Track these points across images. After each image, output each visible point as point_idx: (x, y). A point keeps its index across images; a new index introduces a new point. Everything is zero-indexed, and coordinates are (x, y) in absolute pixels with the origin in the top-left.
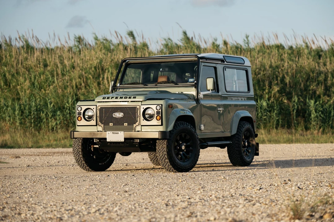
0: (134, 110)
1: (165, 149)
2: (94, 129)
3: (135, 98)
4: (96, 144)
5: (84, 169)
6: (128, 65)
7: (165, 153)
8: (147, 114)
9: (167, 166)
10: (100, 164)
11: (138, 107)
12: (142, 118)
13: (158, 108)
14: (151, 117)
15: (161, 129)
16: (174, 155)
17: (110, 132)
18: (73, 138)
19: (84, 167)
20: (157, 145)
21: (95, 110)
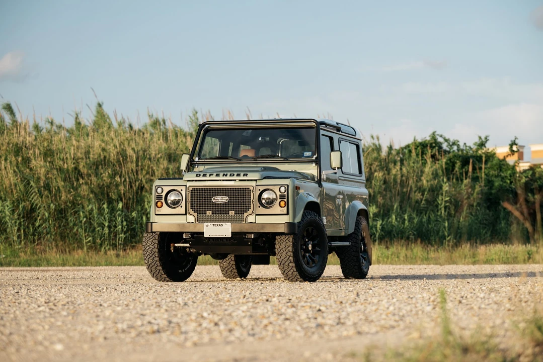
0: (244, 192)
1: (290, 248)
3: (245, 175)
4: (183, 241)
6: (207, 132)
7: (291, 254)
9: (290, 273)
10: (180, 271)
11: (251, 188)
12: (257, 204)
13: (283, 189)
14: (271, 202)
15: (286, 219)
16: (301, 257)
17: (209, 224)
18: (150, 231)
19: (159, 275)
21: (183, 193)
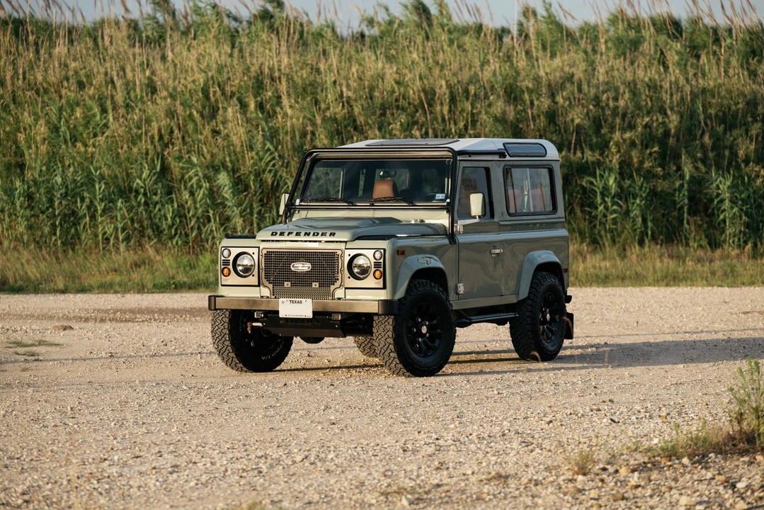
0: (331, 258)
1: (390, 333)
2: (254, 293)
3: (333, 234)
4: (257, 320)
6: (315, 161)
7: (391, 340)
8: (355, 267)
9: (393, 365)
10: (263, 358)
11: (339, 252)
12: (347, 273)
13: (378, 255)
14: (365, 271)
15: (383, 295)
16: (407, 345)
17: (285, 300)
19: (234, 363)
21: (256, 257)
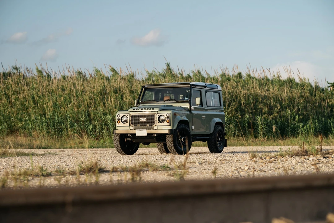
0: (153, 116)
1: (172, 140)
2: (128, 128)
3: (153, 109)
4: (129, 137)
5: (120, 154)
6: (146, 89)
7: (172, 143)
8: (160, 119)
9: (173, 151)
10: (130, 150)
11: (155, 115)
12: (158, 121)
13: (168, 115)
14: (163, 120)
15: (170, 128)
16: (177, 145)
17: (138, 130)
18: (114, 133)
19: (121, 152)
20: (167, 138)
21: (128, 117)
